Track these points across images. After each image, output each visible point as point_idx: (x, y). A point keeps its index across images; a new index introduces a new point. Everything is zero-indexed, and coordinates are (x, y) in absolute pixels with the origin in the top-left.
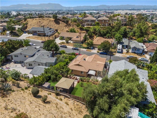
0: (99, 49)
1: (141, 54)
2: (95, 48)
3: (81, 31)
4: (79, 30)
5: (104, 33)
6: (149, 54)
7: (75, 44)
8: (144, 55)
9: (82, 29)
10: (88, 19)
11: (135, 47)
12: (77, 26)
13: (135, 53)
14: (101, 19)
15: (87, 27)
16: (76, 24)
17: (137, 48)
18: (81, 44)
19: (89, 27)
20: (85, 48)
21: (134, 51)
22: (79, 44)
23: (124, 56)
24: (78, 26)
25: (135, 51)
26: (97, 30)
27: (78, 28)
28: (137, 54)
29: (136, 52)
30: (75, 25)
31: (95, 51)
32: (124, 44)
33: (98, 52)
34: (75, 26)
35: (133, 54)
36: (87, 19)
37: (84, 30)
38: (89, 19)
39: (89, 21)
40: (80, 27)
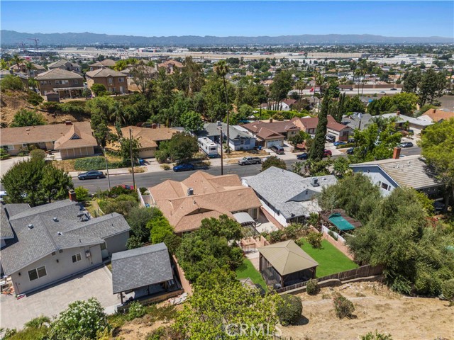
0: (162, 161)
1: (255, 149)
2: (147, 160)
3: (54, 117)
4: (45, 115)
5: (132, 113)
6: (269, 144)
7: (75, 160)
8: (260, 149)
9: (54, 110)
10: (59, 78)
11: (238, 136)
12: (30, 102)
13: (241, 149)
14: (101, 75)
15: (70, 102)
16: (26, 94)
17: (244, 138)
18: (98, 157)
19: (77, 102)
20: (121, 166)
21: (239, 147)
22: (91, 158)
23: (229, 161)
24: (34, 102)
25: (241, 146)
26: (111, 107)
27: (38, 107)
28: (249, 151)
29: (244, 146)
30: (23, 98)
31: (154, 167)
32: (210, 135)
33: (167, 168)
34: (22, 102)
35: (242, 152)
36: (54, 78)
37: (66, 113)
38: (63, 78)
39: (63, 83)
40: (45, 104)
